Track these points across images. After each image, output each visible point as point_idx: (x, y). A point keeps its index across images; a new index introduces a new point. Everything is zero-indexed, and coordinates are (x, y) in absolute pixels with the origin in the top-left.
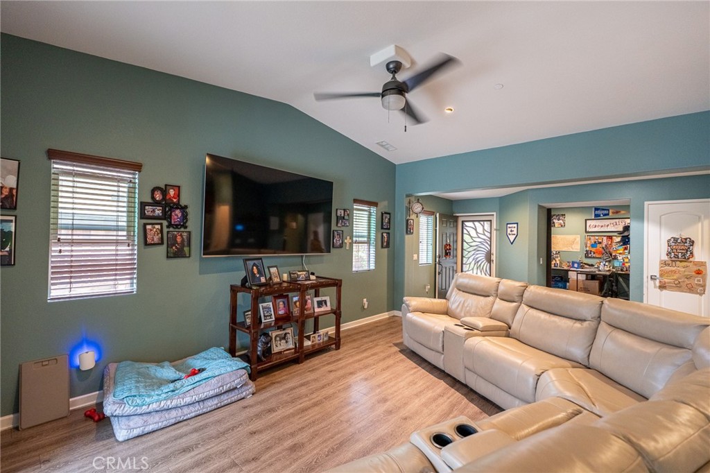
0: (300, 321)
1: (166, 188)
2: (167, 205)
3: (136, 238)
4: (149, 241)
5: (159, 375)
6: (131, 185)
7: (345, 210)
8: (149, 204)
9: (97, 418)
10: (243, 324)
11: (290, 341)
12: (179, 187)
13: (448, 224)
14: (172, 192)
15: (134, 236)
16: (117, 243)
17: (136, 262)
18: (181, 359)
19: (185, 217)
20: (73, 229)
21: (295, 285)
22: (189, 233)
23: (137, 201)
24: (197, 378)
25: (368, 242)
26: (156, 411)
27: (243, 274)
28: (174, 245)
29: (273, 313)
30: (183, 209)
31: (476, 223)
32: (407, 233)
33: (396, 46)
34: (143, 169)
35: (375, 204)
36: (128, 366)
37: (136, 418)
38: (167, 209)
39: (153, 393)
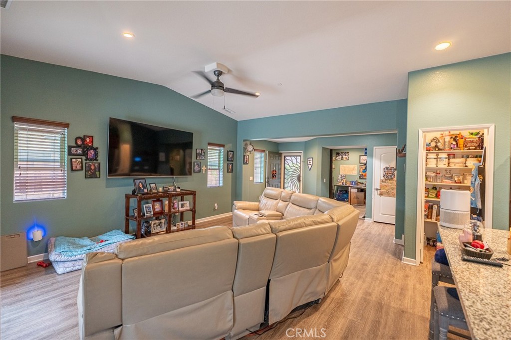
0: (168, 215)
1: (84, 137)
2: (85, 147)
3: (66, 167)
4: (74, 168)
5: (81, 243)
6: (62, 136)
7: (202, 150)
8: (74, 147)
9: (45, 265)
10: (133, 216)
11: (163, 226)
12: (92, 137)
13: (275, 158)
14: (88, 140)
15: (65, 165)
16: (54, 169)
17: (66, 180)
18: (95, 236)
19: (96, 154)
20: (28, 161)
21: (166, 194)
22: (99, 164)
23: (66, 145)
24: (104, 243)
25: (219, 169)
26: (80, 260)
27: (133, 188)
28: (89, 170)
29: (152, 210)
30: (96, 149)
31: (293, 158)
32: (244, 163)
33: (217, 63)
34: (70, 126)
35: (223, 146)
36: (63, 238)
37: (69, 263)
38: (85, 150)
39: (78, 250)
